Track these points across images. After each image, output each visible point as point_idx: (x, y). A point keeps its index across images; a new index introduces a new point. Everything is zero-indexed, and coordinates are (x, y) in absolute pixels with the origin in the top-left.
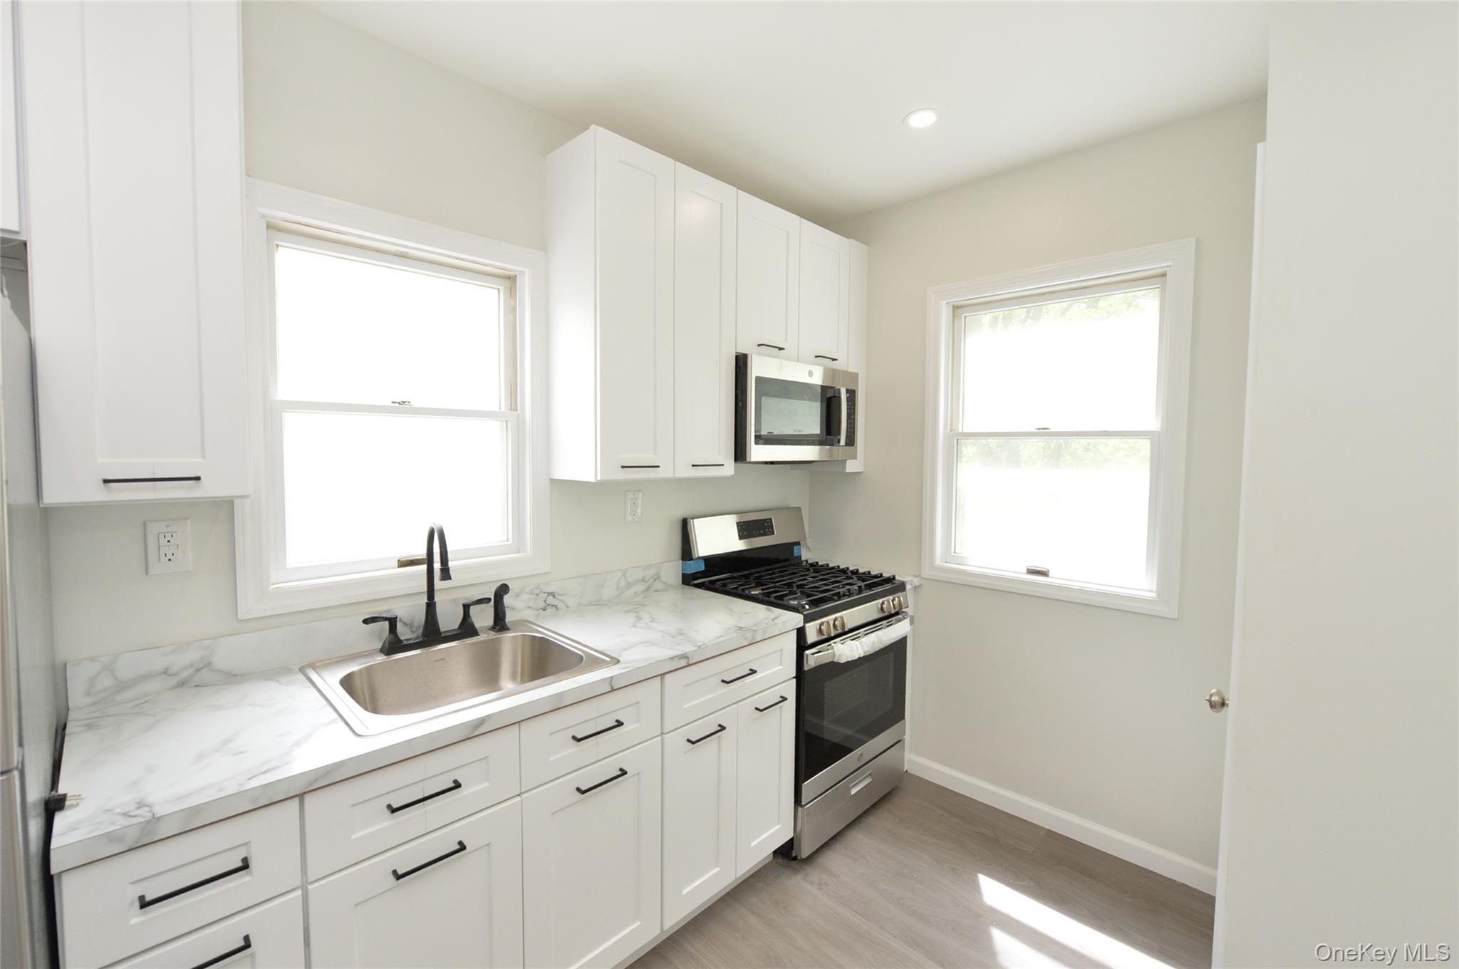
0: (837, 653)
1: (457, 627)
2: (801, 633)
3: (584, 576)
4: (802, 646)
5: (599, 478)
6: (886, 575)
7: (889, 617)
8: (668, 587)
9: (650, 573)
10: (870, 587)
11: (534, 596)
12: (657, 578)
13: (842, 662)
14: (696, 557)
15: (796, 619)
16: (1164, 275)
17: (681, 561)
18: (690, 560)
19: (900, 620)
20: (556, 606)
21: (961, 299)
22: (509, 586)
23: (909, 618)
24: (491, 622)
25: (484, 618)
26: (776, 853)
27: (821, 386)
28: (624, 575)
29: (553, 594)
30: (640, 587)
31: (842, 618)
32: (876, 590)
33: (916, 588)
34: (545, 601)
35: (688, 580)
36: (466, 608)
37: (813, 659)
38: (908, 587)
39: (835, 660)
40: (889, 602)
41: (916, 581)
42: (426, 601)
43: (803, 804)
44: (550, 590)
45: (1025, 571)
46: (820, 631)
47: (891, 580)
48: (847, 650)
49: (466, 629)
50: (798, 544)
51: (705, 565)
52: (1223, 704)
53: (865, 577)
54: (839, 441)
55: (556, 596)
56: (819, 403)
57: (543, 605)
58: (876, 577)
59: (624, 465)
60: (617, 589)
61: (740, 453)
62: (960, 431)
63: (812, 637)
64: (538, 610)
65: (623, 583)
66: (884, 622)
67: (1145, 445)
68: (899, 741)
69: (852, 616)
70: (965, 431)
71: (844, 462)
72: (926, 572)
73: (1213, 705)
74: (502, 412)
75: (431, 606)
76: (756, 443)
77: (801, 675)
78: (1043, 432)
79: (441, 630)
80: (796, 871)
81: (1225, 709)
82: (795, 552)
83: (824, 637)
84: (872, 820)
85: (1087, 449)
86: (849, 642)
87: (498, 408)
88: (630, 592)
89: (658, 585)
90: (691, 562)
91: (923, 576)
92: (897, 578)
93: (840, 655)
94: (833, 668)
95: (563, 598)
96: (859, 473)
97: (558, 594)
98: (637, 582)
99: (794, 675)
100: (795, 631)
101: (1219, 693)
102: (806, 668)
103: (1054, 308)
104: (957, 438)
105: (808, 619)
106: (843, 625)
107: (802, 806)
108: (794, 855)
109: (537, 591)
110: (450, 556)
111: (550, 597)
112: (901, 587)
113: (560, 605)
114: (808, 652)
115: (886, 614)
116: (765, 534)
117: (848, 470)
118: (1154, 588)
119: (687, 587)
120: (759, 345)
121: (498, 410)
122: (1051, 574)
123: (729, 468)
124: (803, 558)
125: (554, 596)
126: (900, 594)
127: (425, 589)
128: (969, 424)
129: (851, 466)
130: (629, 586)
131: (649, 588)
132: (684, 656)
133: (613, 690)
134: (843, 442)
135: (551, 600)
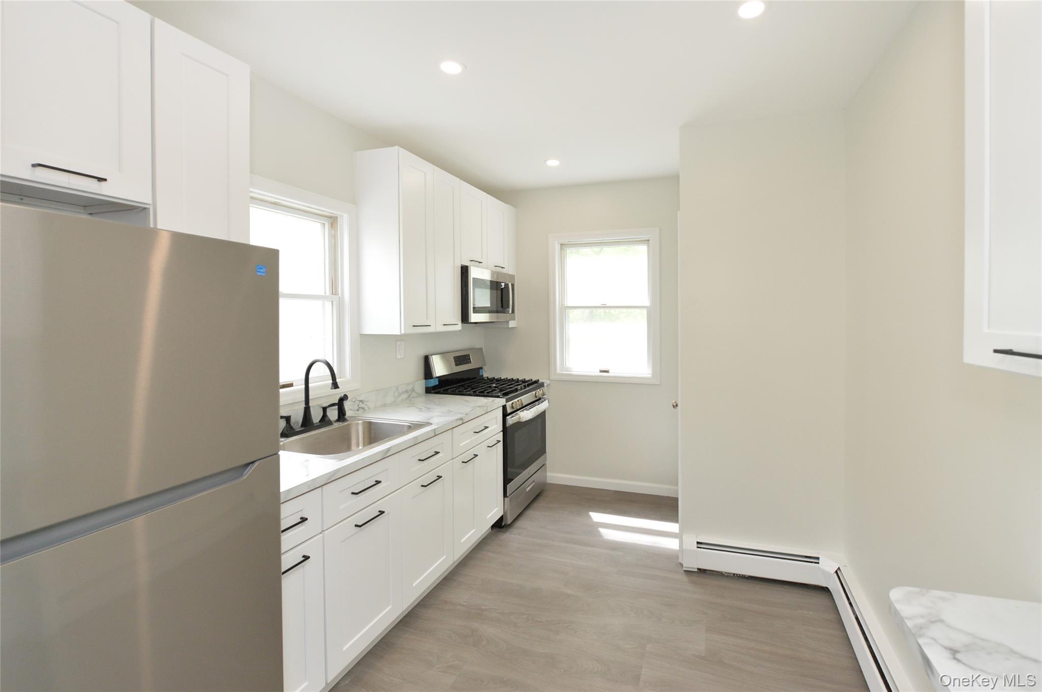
0: (521, 417)
1: (318, 421)
2: (504, 407)
3: (377, 390)
4: (505, 415)
5: (403, 332)
6: (534, 380)
7: (538, 400)
8: (419, 395)
9: (410, 387)
10: (529, 385)
11: (353, 403)
12: (413, 390)
13: (524, 420)
14: (435, 376)
15: (502, 401)
16: (649, 240)
17: (424, 380)
18: (431, 379)
19: (543, 402)
20: (364, 408)
21: (565, 241)
22: (348, 396)
23: (547, 400)
24: (336, 417)
25: (333, 414)
26: (493, 527)
27: (491, 281)
28: (397, 389)
29: (361, 401)
30: (405, 396)
31: (521, 400)
32: (531, 387)
33: (548, 385)
34: (358, 405)
35: (429, 390)
36: (325, 409)
37: (510, 420)
38: (545, 385)
39: (521, 421)
40: (539, 392)
41: (548, 382)
42: (304, 406)
43: (508, 495)
44: (361, 398)
45: (599, 371)
46: (512, 407)
47: (536, 382)
48: (526, 415)
49: (325, 421)
50: (481, 368)
51: (439, 381)
52: (677, 405)
53: (524, 381)
54: (509, 311)
55: (364, 402)
56: (489, 290)
57: (357, 408)
58: (529, 381)
59: (415, 325)
60: (394, 397)
61: (465, 318)
62: (566, 305)
63: (509, 411)
64: (355, 411)
65: (396, 394)
66: (537, 403)
67: (645, 311)
68: (544, 465)
69: (526, 398)
70: (568, 305)
71: (508, 322)
72: (553, 377)
73: (674, 407)
74: (328, 296)
75: (307, 409)
76: (474, 313)
77: (505, 429)
78: (604, 307)
79: (314, 422)
80: (505, 532)
81: (678, 407)
82: (480, 372)
83: (514, 410)
84: (535, 505)
85: (605, 313)
86: (525, 411)
87: (324, 293)
88: (400, 398)
89: (414, 394)
90: (432, 380)
91: (551, 379)
92: (540, 381)
93: (523, 418)
94: (519, 425)
95: (368, 403)
96: (515, 327)
97: (365, 401)
98: (403, 392)
99: (502, 430)
100: (502, 407)
101: (675, 402)
102: (507, 426)
103: (607, 250)
104: (565, 309)
105: (507, 401)
106: (522, 404)
107: (507, 497)
108: (503, 524)
109: (354, 400)
110: (310, 381)
111: (361, 403)
112: (542, 385)
113: (366, 408)
114: (508, 417)
115: (538, 398)
116: (467, 363)
117: (510, 326)
118: (651, 373)
119: (430, 394)
120: (471, 261)
121: (323, 294)
122: (610, 372)
123: (459, 327)
124: (484, 376)
125: (363, 403)
126: (542, 388)
127: (304, 399)
128: (570, 302)
129: (512, 324)
130: (400, 395)
131: (409, 396)
132: (461, 419)
133: (435, 435)
134: (510, 312)
135: (361, 405)
